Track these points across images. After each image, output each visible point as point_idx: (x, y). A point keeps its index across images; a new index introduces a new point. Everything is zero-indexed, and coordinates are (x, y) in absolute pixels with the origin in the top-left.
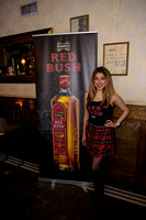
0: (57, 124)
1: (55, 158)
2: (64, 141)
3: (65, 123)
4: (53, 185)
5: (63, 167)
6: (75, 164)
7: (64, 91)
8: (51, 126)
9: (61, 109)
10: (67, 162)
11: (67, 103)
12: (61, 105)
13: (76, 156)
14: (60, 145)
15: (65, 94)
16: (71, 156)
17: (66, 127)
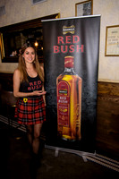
0: (62, 100)
1: (59, 129)
2: (68, 115)
3: (69, 99)
4: (57, 152)
5: (66, 137)
6: (76, 136)
7: (68, 70)
8: (56, 101)
9: (65, 86)
10: (70, 133)
11: (71, 82)
12: (65, 83)
13: (77, 128)
14: (63, 118)
15: (69, 73)
16: (73, 128)
17: (69, 103)
